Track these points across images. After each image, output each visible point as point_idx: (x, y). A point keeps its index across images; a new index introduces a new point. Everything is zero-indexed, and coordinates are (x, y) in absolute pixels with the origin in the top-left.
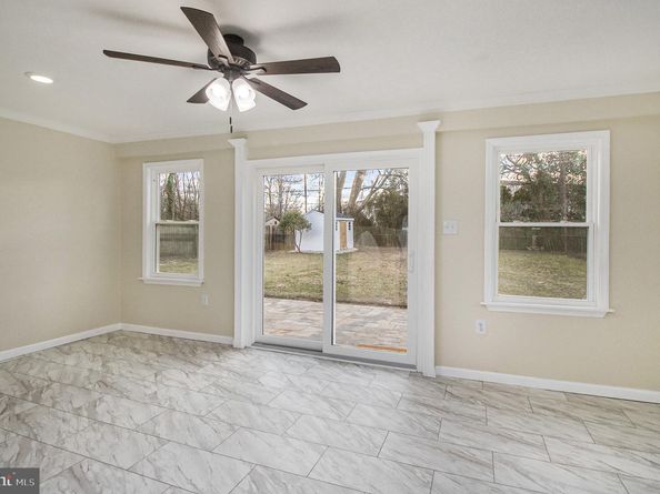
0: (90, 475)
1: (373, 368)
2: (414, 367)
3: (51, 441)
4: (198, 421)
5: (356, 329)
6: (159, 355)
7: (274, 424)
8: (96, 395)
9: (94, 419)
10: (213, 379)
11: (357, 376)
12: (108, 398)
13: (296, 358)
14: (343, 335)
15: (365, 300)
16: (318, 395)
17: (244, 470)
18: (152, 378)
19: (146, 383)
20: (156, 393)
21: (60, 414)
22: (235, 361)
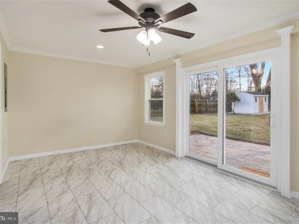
0: (94, 198)
1: (246, 182)
2: (275, 188)
3: (92, 181)
4: (142, 187)
5: (247, 158)
6: (145, 155)
7: (173, 198)
8: (115, 167)
9: (109, 177)
10: (159, 170)
11: (233, 185)
12: (118, 169)
13: (203, 168)
14: (237, 160)
15: (262, 142)
16: (204, 190)
17: (147, 217)
18: (136, 164)
19: (134, 166)
20: (134, 171)
21: (101, 172)
22: (173, 163)
